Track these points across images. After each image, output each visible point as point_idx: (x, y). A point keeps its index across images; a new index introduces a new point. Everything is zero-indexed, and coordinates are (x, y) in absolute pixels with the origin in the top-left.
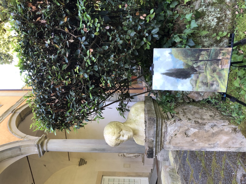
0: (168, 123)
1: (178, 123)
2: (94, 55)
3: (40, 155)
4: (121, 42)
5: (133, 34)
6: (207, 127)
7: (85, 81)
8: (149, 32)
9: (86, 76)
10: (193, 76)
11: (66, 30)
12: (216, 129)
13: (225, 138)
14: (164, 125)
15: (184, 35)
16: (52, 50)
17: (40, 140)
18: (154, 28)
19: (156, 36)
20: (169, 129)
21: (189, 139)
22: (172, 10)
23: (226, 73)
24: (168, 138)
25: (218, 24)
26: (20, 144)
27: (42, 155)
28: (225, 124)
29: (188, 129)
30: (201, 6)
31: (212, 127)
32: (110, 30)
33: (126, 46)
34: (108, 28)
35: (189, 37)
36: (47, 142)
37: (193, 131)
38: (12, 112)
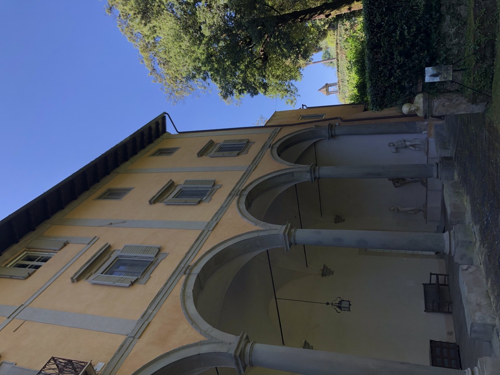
0: (434, 100)
1: (439, 100)
2: (400, 72)
3: (312, 181)
4: (412, 65)
5: (417, 61)
6: (454, 101)
7: (395, 84)
8: (425, 60)
9: (396, 81)
10: (440, 76)
11: (388, 63)
12: (458, 102)
13: (464, 106)
14: (432, 102)
15: (441, 59)
16: (382, 71)
17: (311, 167)
18: (427, 58)
19: (428, 61)
20: (435, 103)
21: (445, 108)
22: (436, 49)
23: (451, 74)
24: (434, 109)
25: (458, 53)
26: (292, 170)
27: (314, 181)
28: (463, 98)
29: (445, 103)
30: (449, 46)
31: (457, 101)
32: (407, 61)
33: (414, 67)
34: (406, 60)
35: (443, 60)
36: (319, 169)
37: (447, 103)
38: (269, 147)
